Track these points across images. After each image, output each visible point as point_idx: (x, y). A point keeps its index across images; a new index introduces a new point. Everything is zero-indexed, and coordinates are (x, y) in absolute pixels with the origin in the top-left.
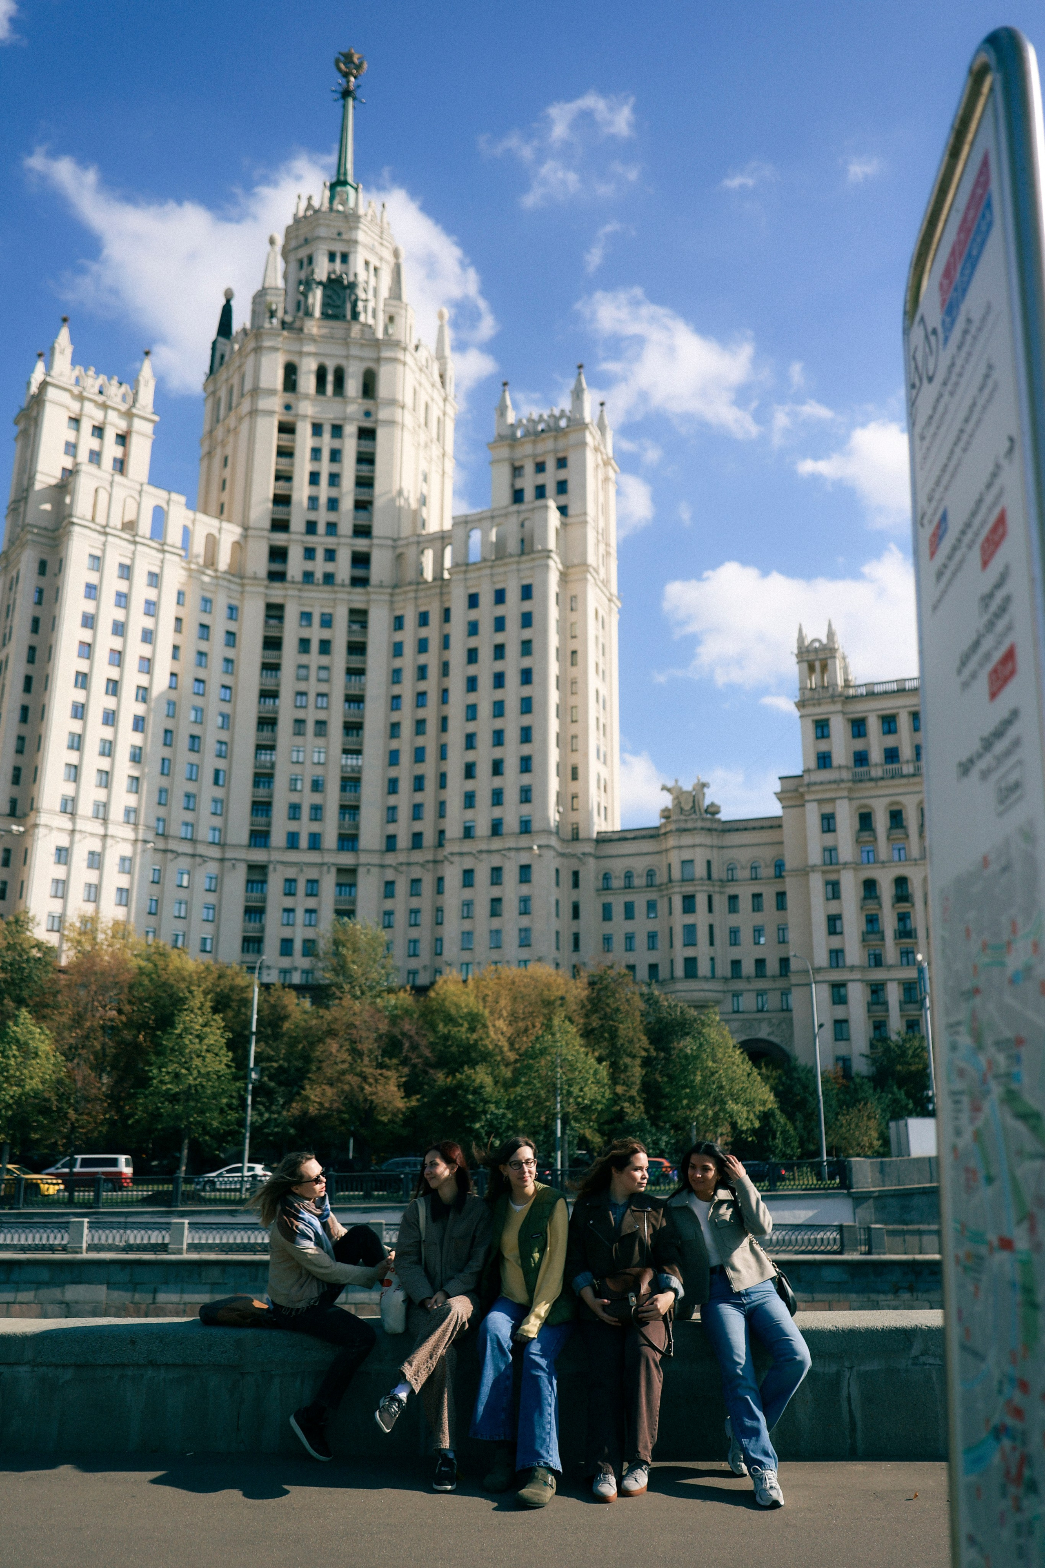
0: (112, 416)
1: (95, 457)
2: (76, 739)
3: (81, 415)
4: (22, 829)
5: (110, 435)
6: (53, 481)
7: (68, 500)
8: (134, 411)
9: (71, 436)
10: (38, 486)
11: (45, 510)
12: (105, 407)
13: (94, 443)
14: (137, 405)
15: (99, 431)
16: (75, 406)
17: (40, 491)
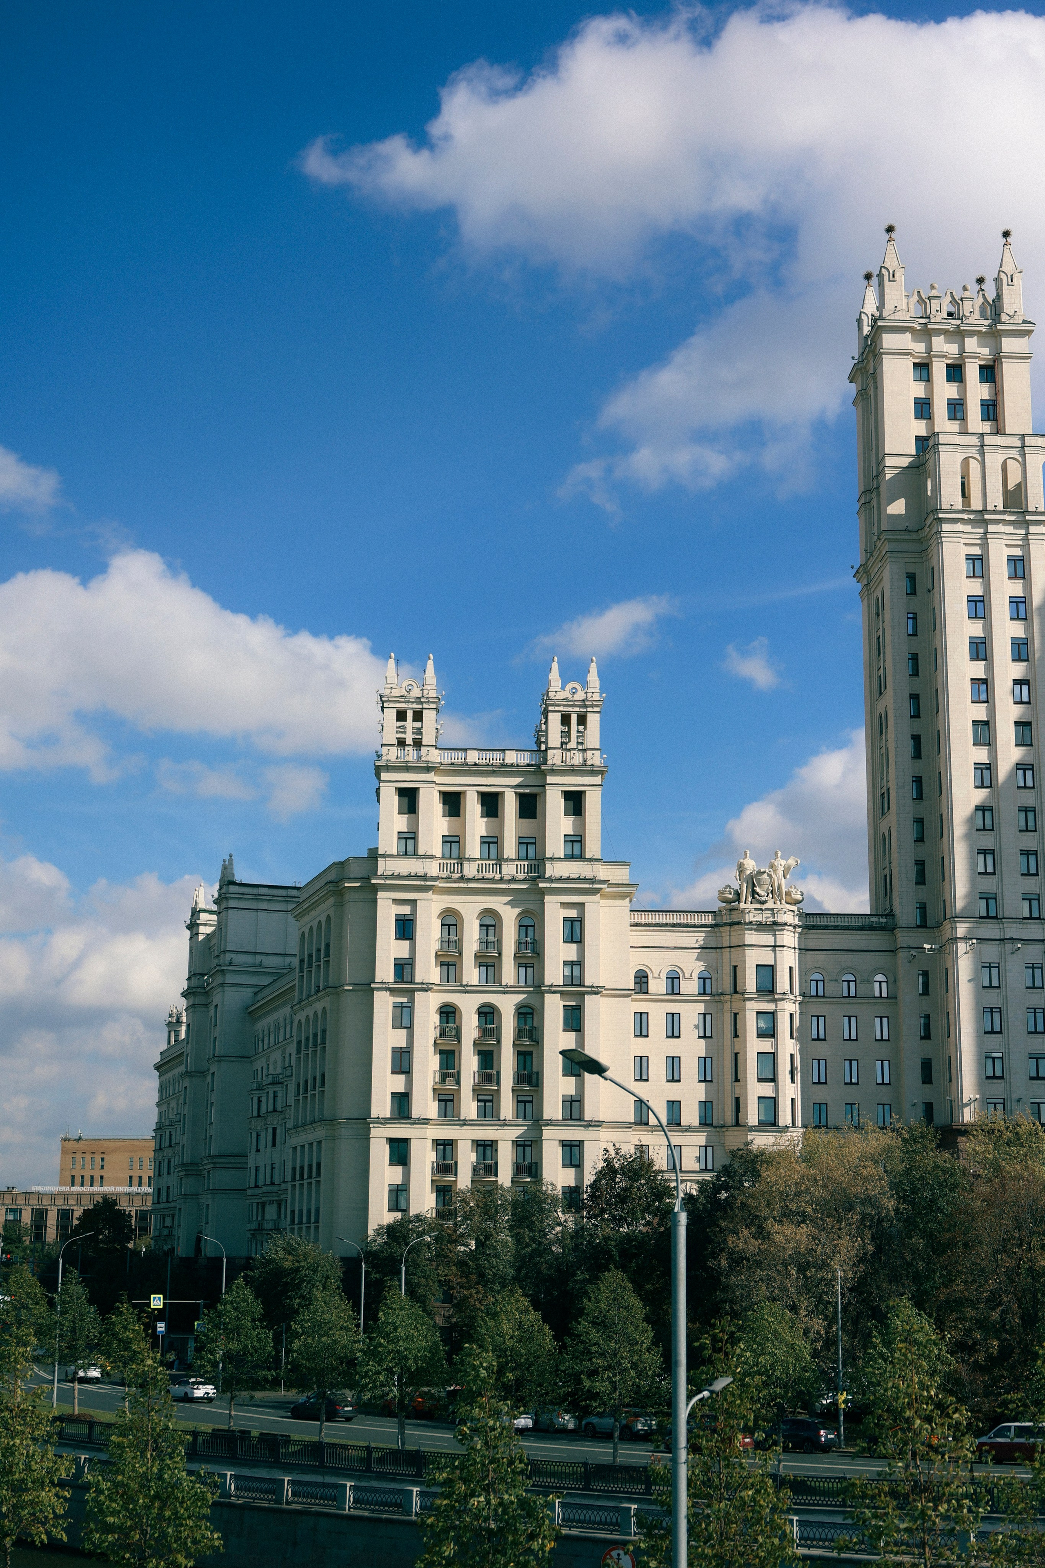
0: (971, 344)
1: (957, 409)
3: (930, 357)
4: (936, 945)
5: (972, 371)
6: (905, 462)
7: (930, 485)
8: (1000, 327)
9: (919, 390)
10: (889, 474)
12: (959, 335)
13: (951, 391)
14: (1004, 317)
15: (955, 372)
16: (920, 348)
17: (892, 479)
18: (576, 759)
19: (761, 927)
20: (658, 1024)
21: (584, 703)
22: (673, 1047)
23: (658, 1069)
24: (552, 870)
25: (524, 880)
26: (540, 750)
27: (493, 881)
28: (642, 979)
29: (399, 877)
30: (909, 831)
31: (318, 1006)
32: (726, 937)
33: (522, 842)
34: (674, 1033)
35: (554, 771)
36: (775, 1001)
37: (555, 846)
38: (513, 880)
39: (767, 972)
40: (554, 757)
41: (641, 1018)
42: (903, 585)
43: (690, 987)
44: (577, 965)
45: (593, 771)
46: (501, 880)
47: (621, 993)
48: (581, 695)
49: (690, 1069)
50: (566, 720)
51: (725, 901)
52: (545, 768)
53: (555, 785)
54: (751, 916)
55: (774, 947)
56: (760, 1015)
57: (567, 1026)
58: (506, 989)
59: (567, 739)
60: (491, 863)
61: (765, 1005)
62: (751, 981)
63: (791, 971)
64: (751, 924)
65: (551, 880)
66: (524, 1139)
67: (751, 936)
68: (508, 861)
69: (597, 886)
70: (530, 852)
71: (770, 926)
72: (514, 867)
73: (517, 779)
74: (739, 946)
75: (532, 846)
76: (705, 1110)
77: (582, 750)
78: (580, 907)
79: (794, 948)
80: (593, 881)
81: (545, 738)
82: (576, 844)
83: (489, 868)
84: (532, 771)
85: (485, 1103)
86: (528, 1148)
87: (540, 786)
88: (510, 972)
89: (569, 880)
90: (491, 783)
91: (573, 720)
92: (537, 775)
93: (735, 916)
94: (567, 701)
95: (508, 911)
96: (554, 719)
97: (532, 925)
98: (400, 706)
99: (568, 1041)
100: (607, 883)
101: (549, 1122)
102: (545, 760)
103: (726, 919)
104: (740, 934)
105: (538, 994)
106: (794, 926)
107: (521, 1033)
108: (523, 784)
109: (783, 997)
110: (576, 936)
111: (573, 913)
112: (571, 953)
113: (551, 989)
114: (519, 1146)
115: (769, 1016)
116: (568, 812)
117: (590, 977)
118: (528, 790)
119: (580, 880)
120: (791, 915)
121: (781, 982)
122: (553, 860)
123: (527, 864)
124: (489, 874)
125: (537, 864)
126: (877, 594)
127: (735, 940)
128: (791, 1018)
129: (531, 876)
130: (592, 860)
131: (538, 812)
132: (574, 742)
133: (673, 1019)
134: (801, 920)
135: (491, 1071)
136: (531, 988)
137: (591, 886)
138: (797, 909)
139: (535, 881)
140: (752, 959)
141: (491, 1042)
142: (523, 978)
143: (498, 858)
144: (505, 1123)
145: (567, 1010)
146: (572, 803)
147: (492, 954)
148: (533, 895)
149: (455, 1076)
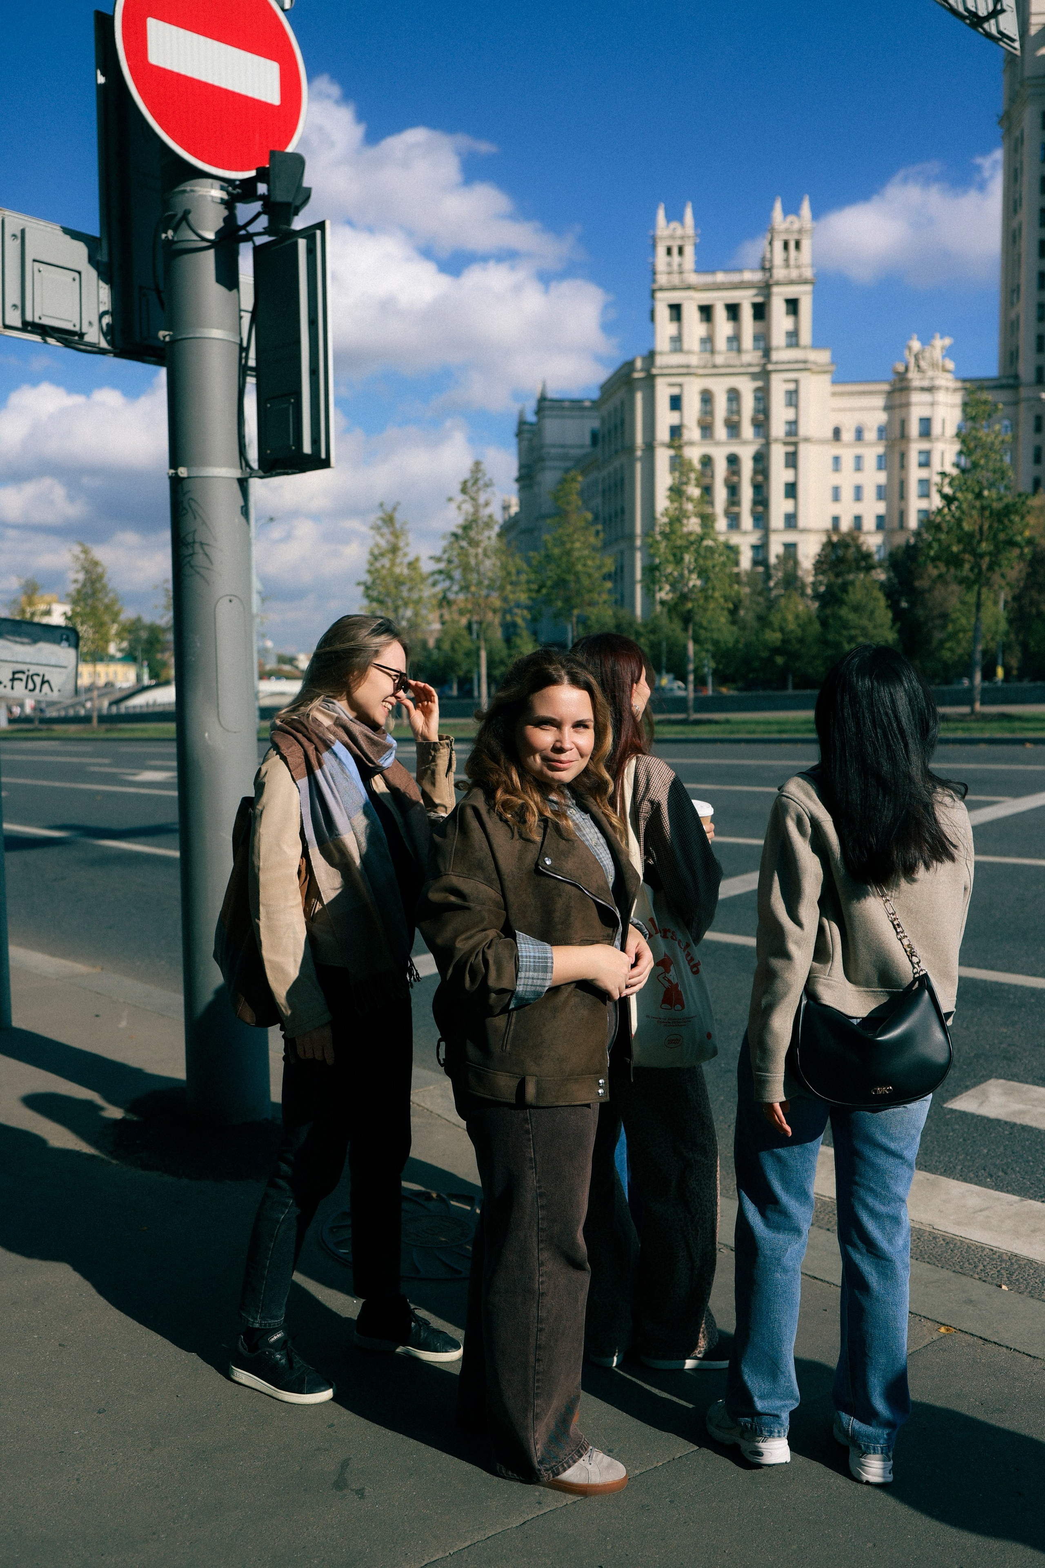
18: (794, 274)
19: (923, 389)
20: (848, 462)
21: (800, 231)
22: (859, 478)
23: (847, 494)
24: (775, 356)
25: (758, 365)
26: (767, 269)
27: (733, 366)
28: (837, 433)
29: (672, 367)
30: (1032, 314)
31: (616, 464)
32: (898, 398)
33: (756, 338)
34: (858, 468)
35: (778, 283)
36: (931, 441)
37: (778, 338)
38: (750, 365)
39: (926, 424)
40: (779, 273)
41: (837, 460)
42: (1036, 122)
43: (871, 435)
44: (793, 425)
45: (805, 282)
46: (742, 366)
47: (822, 442)
48: (796, 226)
49: (870, 493)
50: (786, 246)
51: (898, 373)
52: (771, 282)
53: (779, 294)
54: (916, 383)
55: (932, 404)
56: (920, 452)
57: (787, 465)
58: (745, 443)
59: (787, 260)
60: (733, 354)
61: (925, 445)
62: (914, 429)
63: (944, 421)
64: (916, 389)
65: (776, 363)
66: (758, 543)
67: (916, 397)
68: (746, 352)
69: (809, 366)
70: (762, 344)
71: (930, 389)
72: (751, 356)
73: (752, 292)
74: (907, 405)
75: (763, 340)
76: (880, 519)
77: (798, 267)
78: (796, 381)
79: (946, 405)
80: (805, 362)
81: (771, 261)
82: (793, 336)
83: (733, 358)
84: (762, 285)
85: (732, 520)
86: (761, 549)
87: (768, 296)
88: (747, 430)
89: (789, 362)
90: (733, 296)
91: (792, 245)
92: (766, 288)
93: (904, 384)
94: (787, 231)
95: (747, 388)
96: (778, 245)
97: (763, 396)
98: (669, 243)
99: (788, 475)
100: (815, 363)
101: (775, 531)
102: (771, 276)
103: (898, 386)
104: (908, 397)
105: (767, 444)
106: (947, 389)
107: (756, 472)
108: (756, 295)
109: (937, 439)
110: (794, 402)
111: (791, 386)
112: (790, 414)
113: (776, 440)
114: (755, 548)
115: (927, 453)
116: (788, 313)
117: (803, 431)
118: (759, 300)
119: (797, 362)
120: (945, 381)
121: (936, 429)
122: (778, 349)
123: (760, 353)
124: (732, 362)
125: (767, 352)
126: (1017, 133)
127: (904, 401)
128: (943, 454)
129: (763, 361)
130: (805, 348)
131: (766, 315)
132: (792, 262)
133: (858, 459)
134: (952, 384)
135: (736, 499)
136: (762, 441)
137: (804, 366)
138: (949, 376)
139: (765, 364)
140: (916, 414)
141: (735, 479)
142: (757, 434)
143: (739, 350)
144: (745, 533)
145: (787, 454)
146: (791, 307)
147: (735, 418)
148: (764, 375)
149: (711, 503)
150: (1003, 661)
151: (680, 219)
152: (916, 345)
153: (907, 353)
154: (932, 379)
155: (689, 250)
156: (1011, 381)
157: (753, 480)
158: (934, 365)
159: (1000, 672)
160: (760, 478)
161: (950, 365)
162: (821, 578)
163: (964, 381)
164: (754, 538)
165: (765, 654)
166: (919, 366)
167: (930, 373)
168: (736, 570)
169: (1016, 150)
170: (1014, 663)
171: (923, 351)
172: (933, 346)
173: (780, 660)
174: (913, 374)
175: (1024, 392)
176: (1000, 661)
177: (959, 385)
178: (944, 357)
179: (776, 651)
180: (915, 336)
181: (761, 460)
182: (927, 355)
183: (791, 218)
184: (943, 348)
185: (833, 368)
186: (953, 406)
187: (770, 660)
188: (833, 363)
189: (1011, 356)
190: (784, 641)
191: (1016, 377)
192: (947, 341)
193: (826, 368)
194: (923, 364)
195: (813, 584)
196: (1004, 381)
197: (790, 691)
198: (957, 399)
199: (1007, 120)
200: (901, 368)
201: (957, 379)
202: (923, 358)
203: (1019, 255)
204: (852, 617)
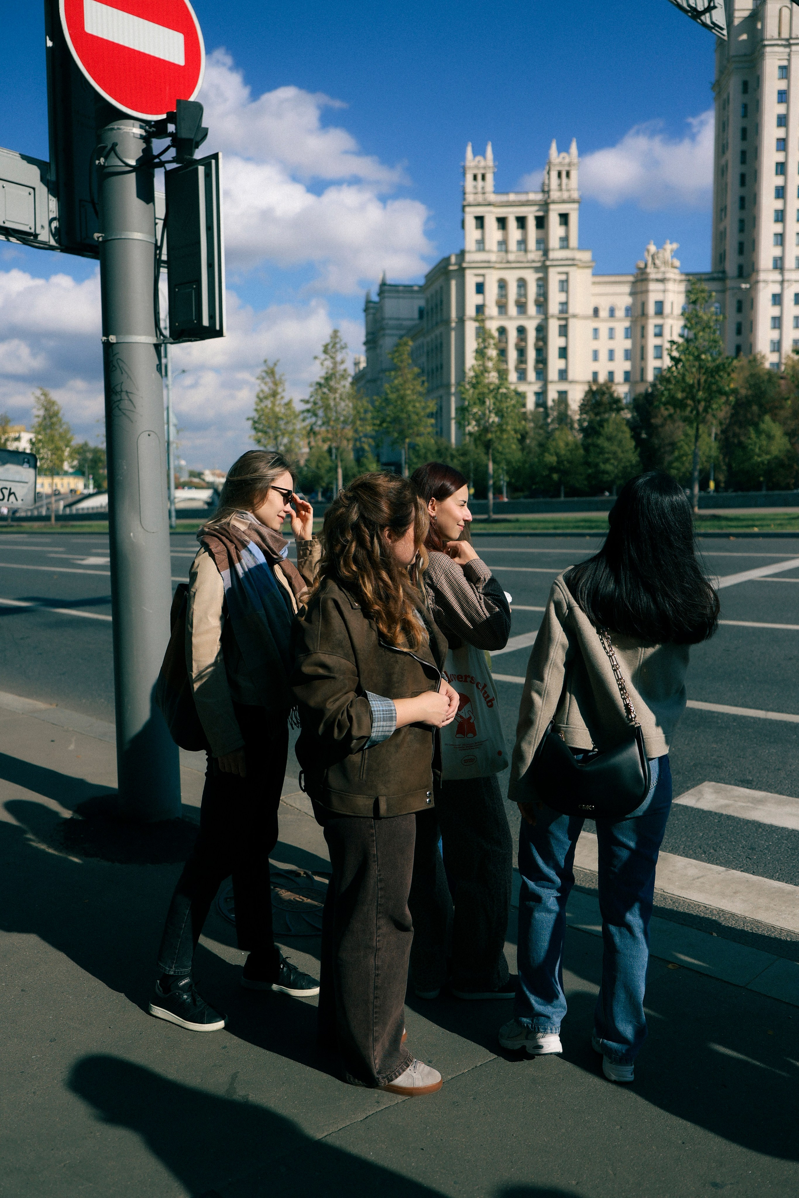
2: (780, 214)
4: (748, 286)
6: (746, 14)
7: (759, 26)
10: (738, 21)
11: (744, 41)
17: (738, 25)
18: (565, 195)
19: (657, 280)
20: (604, 333)
21: (570, 164)
22: (612, 344)
23: (603, 355)
24: (552, 255)
25: (539, 261)
26: (546, 191)
27: (522, 262)
28: (596, 311)
29: (477, 262)
30: (736, 226)
31: (437, 332)
32: (640, 287)
33: (538, 241)
34: (611, 337)
35: (554, 202)
36: (663, 318)
37: (554, 242)
38: (533, 261)
39: (660, 305)
40: (555, 195)
41: (596, 330)
42: (740, 88)
43: (620, 313)
44: (565, 305)
45: (573, 201)
46: (528, 262)
47: (586, 318)
48: (567, 160)
49: (619, 355)
50: (559, 175)
51: (640, 269)
52: (549, 201)
53: (554, 210)
54: (653, 276)
55: (664, 291)
56: (656, 326)
57: (561, 335)
58: (530, 318)
59: (560, 185)
60: (522, 253)
61: (659, 321)
62: (651, 309)
63: (672, 303)
64: (653, 280)
65: (553, 260)
66: (539, 390)
67: (652, 286)
68: (531, 252)
69: (576, 262)
70: (542, 246)
71: (662, 281)
72: (534, 254)
73: (535, 208)
74: (647, 291)
75: (543, 243)
76: (627, 373)
77: (568, 190)
78: (567, 274)
79: (674, 292)
80: (573, 259)
81: (549, 185)
82: (565, 241)
83: (521, 256)
84: (542, 203)
85: (521, 374)
86: (541, 395)
87: (547, 211)
88: (532, 309)
89: (562, 260)
90: (521, 211)
91: (564, 174)
92: (545, 205)
93: (644, 277)
94: (561, 164)
95: (531, 278)
96: (554, 174)
97: (543, 284)
98: (475, 171)
99: (561, 342)
100: (580, 260)
101: (551, 382)
102: (549, 197)
103: (640, 278)
104: (647, 286)
105: (546, 319)
106: (675, 280)
107: (538, 339)
108: (538, 211)
109: (668, 317)
110: (565, 289)
111: (563, 277)
112: (562, 297)
113: (553, 316)
114: (537, 394)
115: (660, 327)
116: (561, 224)
117: (572, 310)
118: (541, 214)
119: (567, 259)
120: (673, 274)
121: (667, 309)
122: (553, 250)
123: (540, 253)
124: (521, 259)
125: (546, 253)
126: (725, 96)
127: (644, 289)
128: (671, 327)
129: (543, 259)
130: (573, 249)
131: (546, 225)
132: (564, 187)
133: (611, 330)
134: (678, 277)
135: (523, 359)
136: (542, 317)
137: (572, 263)
138: (676, 271)
139: (544, 261)
140: (652, 298)
141: (523, 344)
142: (538, 312)
143: (526, 251)
144: (530, 383)
145: (560, 326)
146: (563, 220)
147: (523, 300)
148: (544, 269)
149: (506, 362)
150: (714, 476)
151: (483, 154)
152: (653, 248)
153: (646, 254)
154: (664, 273)
155: (490, 177)
156: (720, 275)
157: (536, 345)
158: (665, 263)
159: (712, 485)
160: (541, 344)
161: (677, 263)
162: (584, 416)
163: (687, 274)
164: (536, 387)
165: (545, 473)
166: (654, 264)
167: (663, 269)
168: (523, 410)
169: (724, 108)
170: (722, 478)
171: (658, 252)
172: (665, 249)
173: (555, 476)
174: (650, 270)
175: (729, 283)
176: (712, 477)
177: (683, 277)
178: (672, 257)
179: (552, 469)
180: (652, 242)
181: (542, 330)
182: (660, 255)
183: (563, 154)
184: (672, 251)
185: (593, 264)
186: (679, 293)
187: (549, 476)
188: (593, 260)
189: (720, 258)
190: (558, 462)
191: (724, 272)
192: (675, 246)
193: (590, 264)
194: (657, 262)
195: (579, 420)
196: (715, 275)
197: (562, 499)
198: (682, 287)
199: (718, 87)
200: (642, 265)
201: (682, 273)
202: (658, 258)
203: (726, 184)
204: (606, 444)
